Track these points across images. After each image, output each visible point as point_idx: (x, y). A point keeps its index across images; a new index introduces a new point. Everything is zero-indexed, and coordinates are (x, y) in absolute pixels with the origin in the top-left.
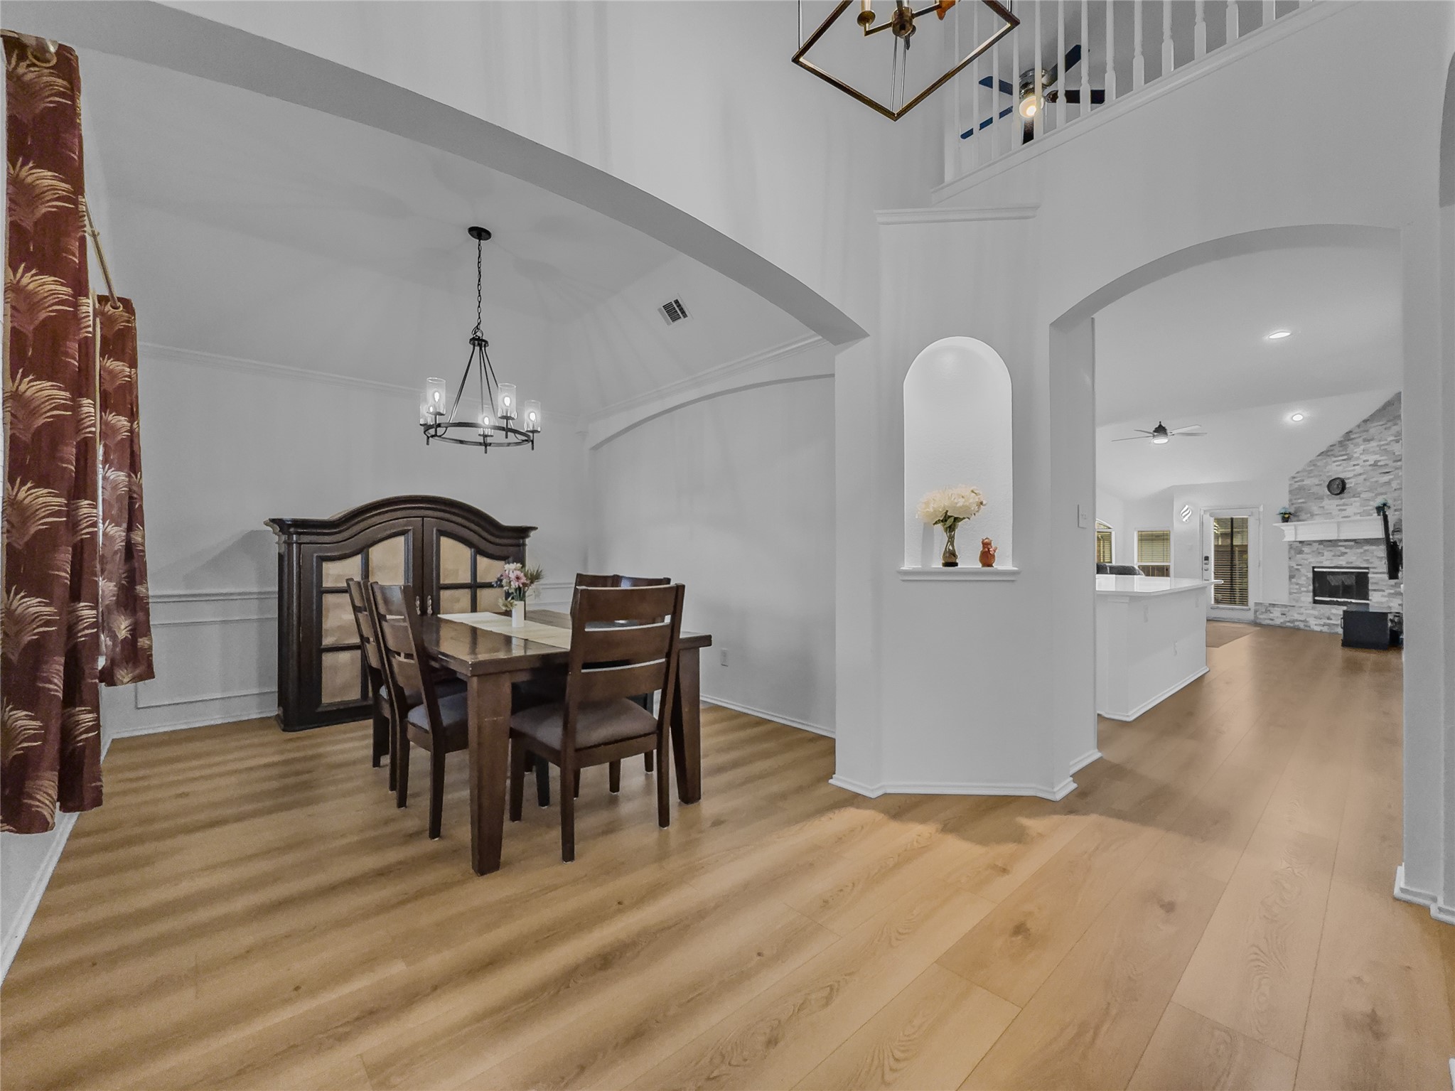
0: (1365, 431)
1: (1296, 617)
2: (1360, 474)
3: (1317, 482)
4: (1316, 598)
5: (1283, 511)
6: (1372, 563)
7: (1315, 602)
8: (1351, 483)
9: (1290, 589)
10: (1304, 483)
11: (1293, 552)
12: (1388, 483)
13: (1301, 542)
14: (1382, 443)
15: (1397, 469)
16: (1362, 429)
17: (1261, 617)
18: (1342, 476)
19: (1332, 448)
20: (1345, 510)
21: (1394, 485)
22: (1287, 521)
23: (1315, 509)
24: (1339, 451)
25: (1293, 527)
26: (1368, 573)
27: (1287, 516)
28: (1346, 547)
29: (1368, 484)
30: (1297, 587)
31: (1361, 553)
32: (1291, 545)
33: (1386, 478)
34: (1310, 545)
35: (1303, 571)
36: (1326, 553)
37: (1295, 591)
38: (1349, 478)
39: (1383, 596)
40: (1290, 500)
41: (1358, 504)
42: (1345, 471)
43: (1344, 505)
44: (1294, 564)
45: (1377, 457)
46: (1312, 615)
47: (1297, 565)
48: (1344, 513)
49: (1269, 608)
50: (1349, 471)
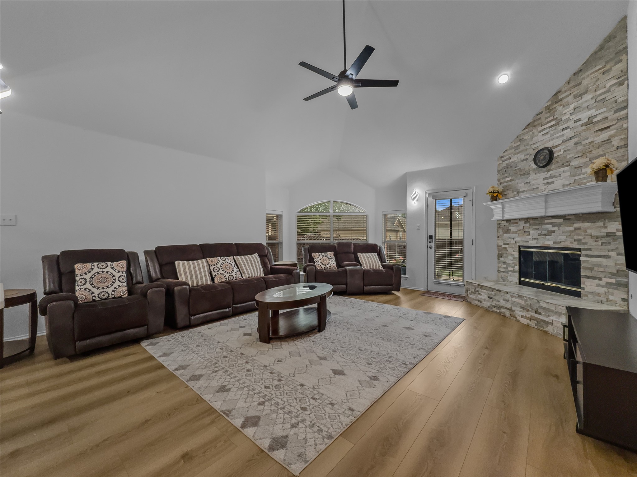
0: (575, 86)
1: (502, 303)
2: (571, 138)
3: (523, 157)
4: (522, 279)
5: (491, 190)
6: (585, 244)
7: (521, 283)
8: (560, 151)
9: (498, 267)
10: (511, 161)
11: (501, 230)
12: (609, 141)
13: (508, 221)
14: (598, 93)
15: (618, 120)
16: (572, 84)
17: (470, 296)
18: (549, 145)
19: (539, 117)
20: (552, 183)
21: (616, 142)
22: (496, 200)
23: (521, 186)
24: (546, 118)
25: (500, 206)
26: (580, 255)
27: (495, 195)
28: (553, 225)
29: (580, 148)
30: (505, 266)
31: (572, 232)
32: (499, 223)
33: (605, 135)
34: (517, 223)
35: (510, 250)
36: (531, 232)
37: (503, 270)
38: (557, 146)
39: (598, 285)
40: (499, 180)
41: (568, 174)
42: (552, 139)
43: (552, 177)
44: (501, 243)
45: (593, 112)
46: (518, 304)
47: (504, 244)
48: (551, 187)
49: (477, 289)
50: (557, 138)
